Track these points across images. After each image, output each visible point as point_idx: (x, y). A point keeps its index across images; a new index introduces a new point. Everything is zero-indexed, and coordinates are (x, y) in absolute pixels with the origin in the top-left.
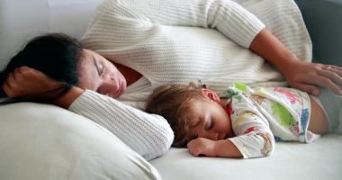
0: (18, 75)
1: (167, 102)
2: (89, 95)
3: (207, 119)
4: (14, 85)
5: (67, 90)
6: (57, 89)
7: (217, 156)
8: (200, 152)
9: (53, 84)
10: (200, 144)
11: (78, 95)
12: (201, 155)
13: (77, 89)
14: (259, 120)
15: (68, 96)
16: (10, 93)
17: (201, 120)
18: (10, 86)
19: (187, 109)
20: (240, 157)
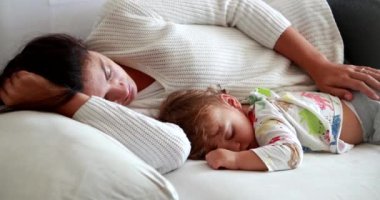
0: (16, 81)
1: (183, 110)
2: (96, 102)
3: (228, 127)
4: (12, 90)
5: (70, 96)
6: (60, 96)
7: (239, 169)
8: (220, 164)
9: (55, 90)
10: (220, 156)
11: (83, 102)
12: (222, 168)
13: (82, 96)
14: (285, 129)
15: (72, 102)
16: (7, 101)
17: (221, 129)
18: (6, 92)
19: (206, 117)
20: (264, 169)
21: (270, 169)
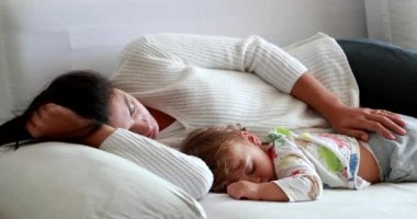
0: (44, 114)
1: (205, 145)
2: (122, 134)
3: (249, 162)
4: (39, 123)
5: (97, 128)
6: (88, 127)
7: (261, 200)
8: (243, 194)
9: (82, 122)
10: (242, 187)
11: (109, 134)
12: (243, 198)
13: (109, 128)
14: (304, 164)
15: (99, 133)
16: (34, 132)
17: (242, 163)
18: (34, 125)
19: (227, 152)
20: (286, 200)
21: (291, 199)
